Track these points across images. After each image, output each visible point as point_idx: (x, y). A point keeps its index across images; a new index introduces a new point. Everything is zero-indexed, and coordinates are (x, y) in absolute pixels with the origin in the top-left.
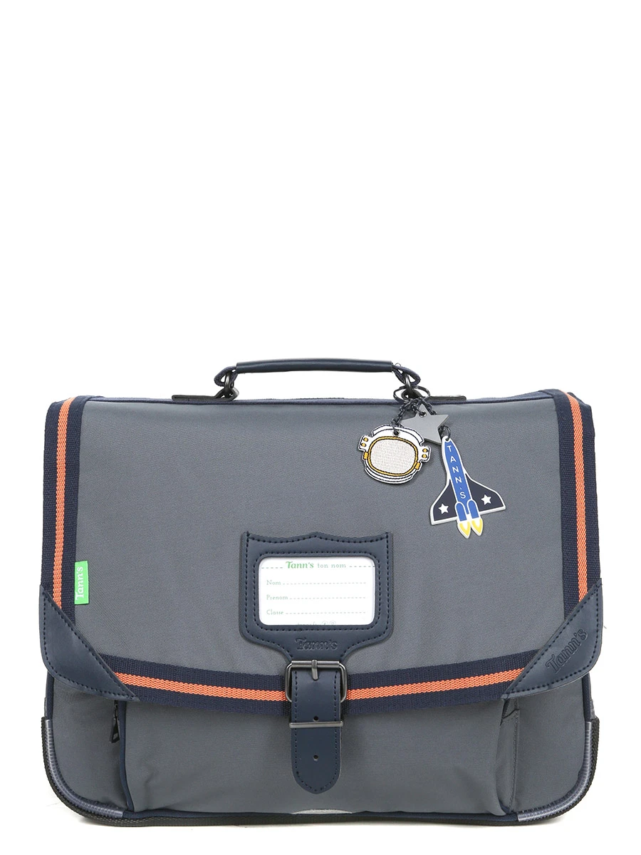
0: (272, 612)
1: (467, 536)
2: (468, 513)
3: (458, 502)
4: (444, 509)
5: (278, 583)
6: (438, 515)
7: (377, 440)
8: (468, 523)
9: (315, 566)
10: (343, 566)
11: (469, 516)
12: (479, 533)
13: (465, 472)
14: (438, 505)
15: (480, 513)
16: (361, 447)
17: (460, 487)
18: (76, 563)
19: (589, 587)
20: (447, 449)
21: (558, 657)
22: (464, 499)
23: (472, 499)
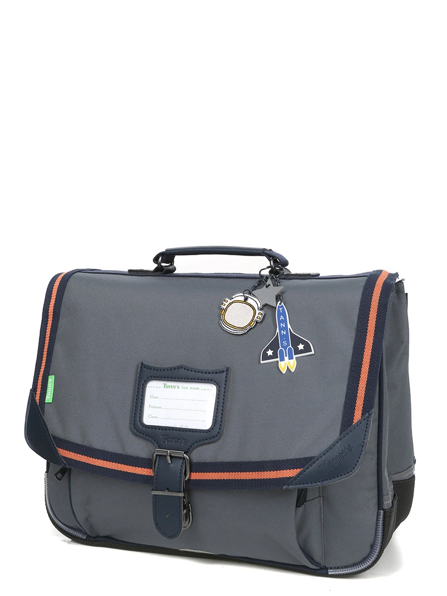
0: (152, 416)
1: (284, 372)
2: (286, 356)
3: (280, 348)
4: (270, 353)
5: (157, 398)
6: (266, 357)
7: (233, 302)
8: (285, 363)
9: (180, 387)
10: (198, 389)
11: (286, 358)
12: (293, 371)
13: (289, 326)
14: (267, 350)
15: (294, 356)
16: (222, 306)
17: (284, 337)
18: (49, 376)
19: (363, 414)
20: (279, 311)
21: (329, 462)
22: (285, 346)
23: (291, 346)
